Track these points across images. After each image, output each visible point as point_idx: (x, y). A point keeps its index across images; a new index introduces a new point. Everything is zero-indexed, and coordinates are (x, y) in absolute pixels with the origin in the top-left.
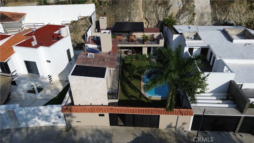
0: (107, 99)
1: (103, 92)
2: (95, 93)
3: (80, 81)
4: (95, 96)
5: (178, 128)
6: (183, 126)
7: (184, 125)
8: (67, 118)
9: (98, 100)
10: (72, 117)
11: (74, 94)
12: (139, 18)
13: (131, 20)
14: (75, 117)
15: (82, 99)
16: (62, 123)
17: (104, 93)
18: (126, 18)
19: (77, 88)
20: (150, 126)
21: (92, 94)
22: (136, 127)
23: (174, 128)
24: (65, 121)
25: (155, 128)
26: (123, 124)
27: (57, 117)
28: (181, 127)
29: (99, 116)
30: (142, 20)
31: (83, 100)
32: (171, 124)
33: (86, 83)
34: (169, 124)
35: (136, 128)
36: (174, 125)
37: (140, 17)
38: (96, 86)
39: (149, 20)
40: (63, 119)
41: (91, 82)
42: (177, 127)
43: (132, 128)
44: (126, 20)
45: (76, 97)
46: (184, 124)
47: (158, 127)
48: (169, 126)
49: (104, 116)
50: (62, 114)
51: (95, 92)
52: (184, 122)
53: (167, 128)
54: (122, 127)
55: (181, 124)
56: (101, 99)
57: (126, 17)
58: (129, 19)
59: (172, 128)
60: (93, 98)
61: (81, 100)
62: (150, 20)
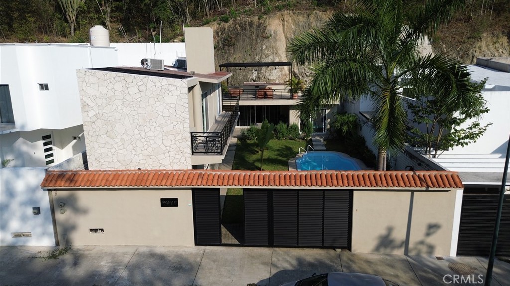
0: (191, 153)
1: (178, 126)
2: (153, 128)
3: (111, 86)
4: (152, 142)
5: (415, 248)
6: (431, 240)
7: (434, 232)
8: (60, 217)
9: (163, 156)
10: (77, 210)
11: (91, 133)
12: (280, 73)
13: (261, 76)
14: (84, 212)
15: (113, 150)
16: (44, 234)
17: (182, 128)
18: (252, 73)
19: (100, 112)
20: (323, 244)
21: (143, 134)
22: (277, 249)
23: (401, 246)
24: (51, 228)
25: (339, 250)
26: (237, 242)
27: (30, 211)
28: (422, 243)
29: (163, 205)
30: (286, 76)
31: (114, 157)
32: (390, 230)
33: (126, 91)
34: (383, 232)
35: (275, 251)
36: (399, 235)
37: (281, 71)
38: (158, 104)
39: (300, 77)
40: (46, 219)
41: (142, 88)
42: (411, 245)
43: (265, 251)
44: (251, 77)
45: (96, 145)
46: (432, 230)
47: (349, 247)
48: (386, 242)
49: (176, 205)
50: (44, 199)
51: (154, 124)
52: (433, 221)
53: (377, 249)
54: (234, 248)
55: (424, 230)
56: (172, 154)
57: (252, 71)
58: (258, 74)
59: (394, 248)
60: (146, 147)
61: (110, 154)
62: (303, 76)
